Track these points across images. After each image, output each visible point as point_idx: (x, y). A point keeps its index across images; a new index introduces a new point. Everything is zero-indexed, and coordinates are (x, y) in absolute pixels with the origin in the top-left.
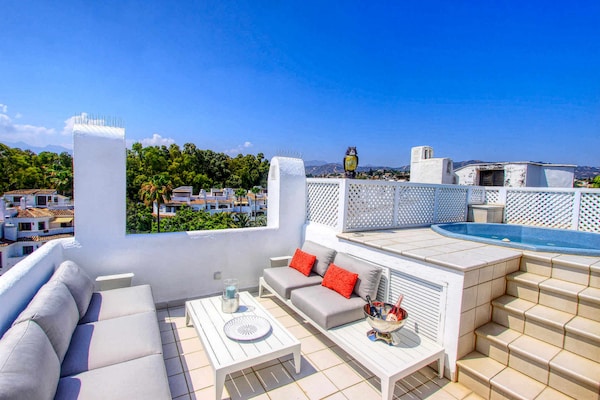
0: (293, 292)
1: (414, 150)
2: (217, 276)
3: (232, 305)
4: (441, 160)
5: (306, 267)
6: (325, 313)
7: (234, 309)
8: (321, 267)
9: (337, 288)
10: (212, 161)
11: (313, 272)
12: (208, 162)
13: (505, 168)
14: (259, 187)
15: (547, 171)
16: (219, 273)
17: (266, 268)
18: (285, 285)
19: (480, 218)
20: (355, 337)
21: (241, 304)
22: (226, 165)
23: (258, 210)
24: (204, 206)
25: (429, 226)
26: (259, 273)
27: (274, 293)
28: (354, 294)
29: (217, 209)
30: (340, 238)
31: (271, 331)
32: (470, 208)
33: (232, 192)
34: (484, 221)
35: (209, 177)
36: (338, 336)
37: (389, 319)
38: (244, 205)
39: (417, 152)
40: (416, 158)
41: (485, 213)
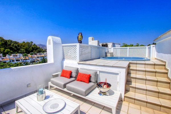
0: (67, 85)
1: (89, 38)
2: (29, 85)
3: (42, 97)
4: (97, 41)
5: (68, 75)
6: (84, 90)
7: (44, 98)
8: (74, 74)
9: (84, 80)
10: (12, 44)
11: (71, 77)
12: (10, 45)
13: (108, 44)
14: (33, 53)
15: (115, 45)
16: (29, 84)
17: (51, 78)
18: (63, 83)
19: (109, 55)
20: (95, 96)
21: (46, 95)
22: (18, 45)
23: (33, 60)
24: (9, 61)
25: (99, 58)
26: (48, 81)
27: (56, 87)
28: (90, 81)
29: (15, 61)
30: (79, 64)
31: (65, 104)
32: (106, 53)
33: (21, 55)
34: (110, 56)
35: (11, 50)
36: (90, 97)
37: (105, 87)
38: (27, 59)
39: (90, 39)
40: (90, 40)
41: (110, 54)
